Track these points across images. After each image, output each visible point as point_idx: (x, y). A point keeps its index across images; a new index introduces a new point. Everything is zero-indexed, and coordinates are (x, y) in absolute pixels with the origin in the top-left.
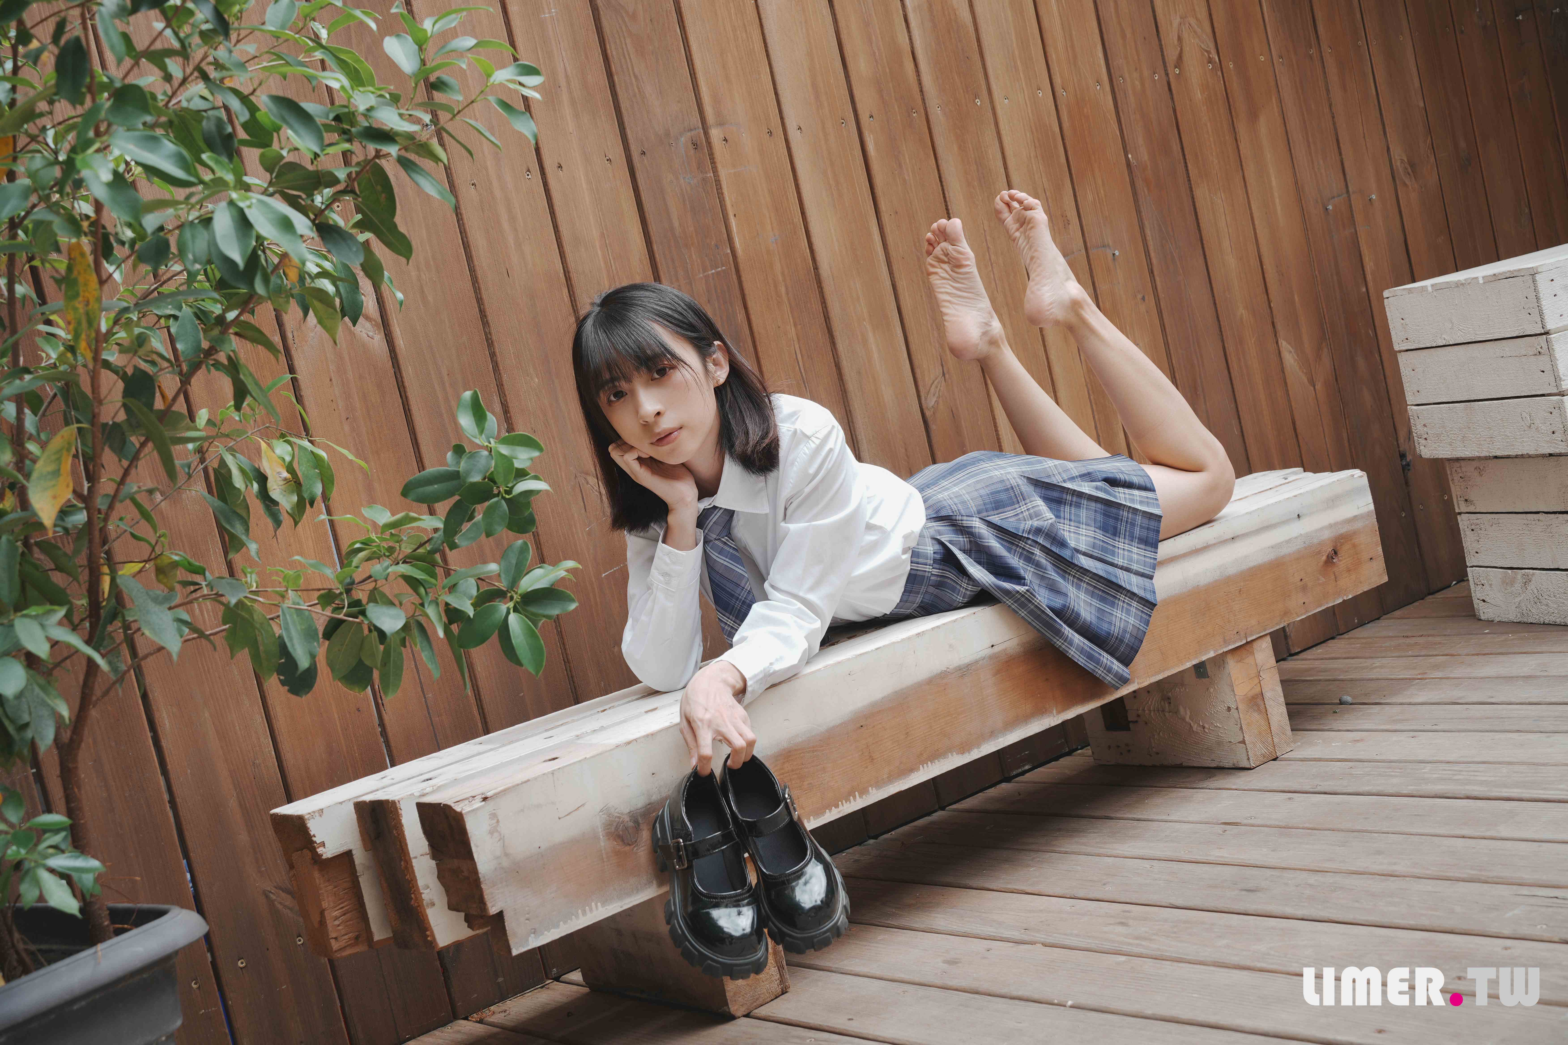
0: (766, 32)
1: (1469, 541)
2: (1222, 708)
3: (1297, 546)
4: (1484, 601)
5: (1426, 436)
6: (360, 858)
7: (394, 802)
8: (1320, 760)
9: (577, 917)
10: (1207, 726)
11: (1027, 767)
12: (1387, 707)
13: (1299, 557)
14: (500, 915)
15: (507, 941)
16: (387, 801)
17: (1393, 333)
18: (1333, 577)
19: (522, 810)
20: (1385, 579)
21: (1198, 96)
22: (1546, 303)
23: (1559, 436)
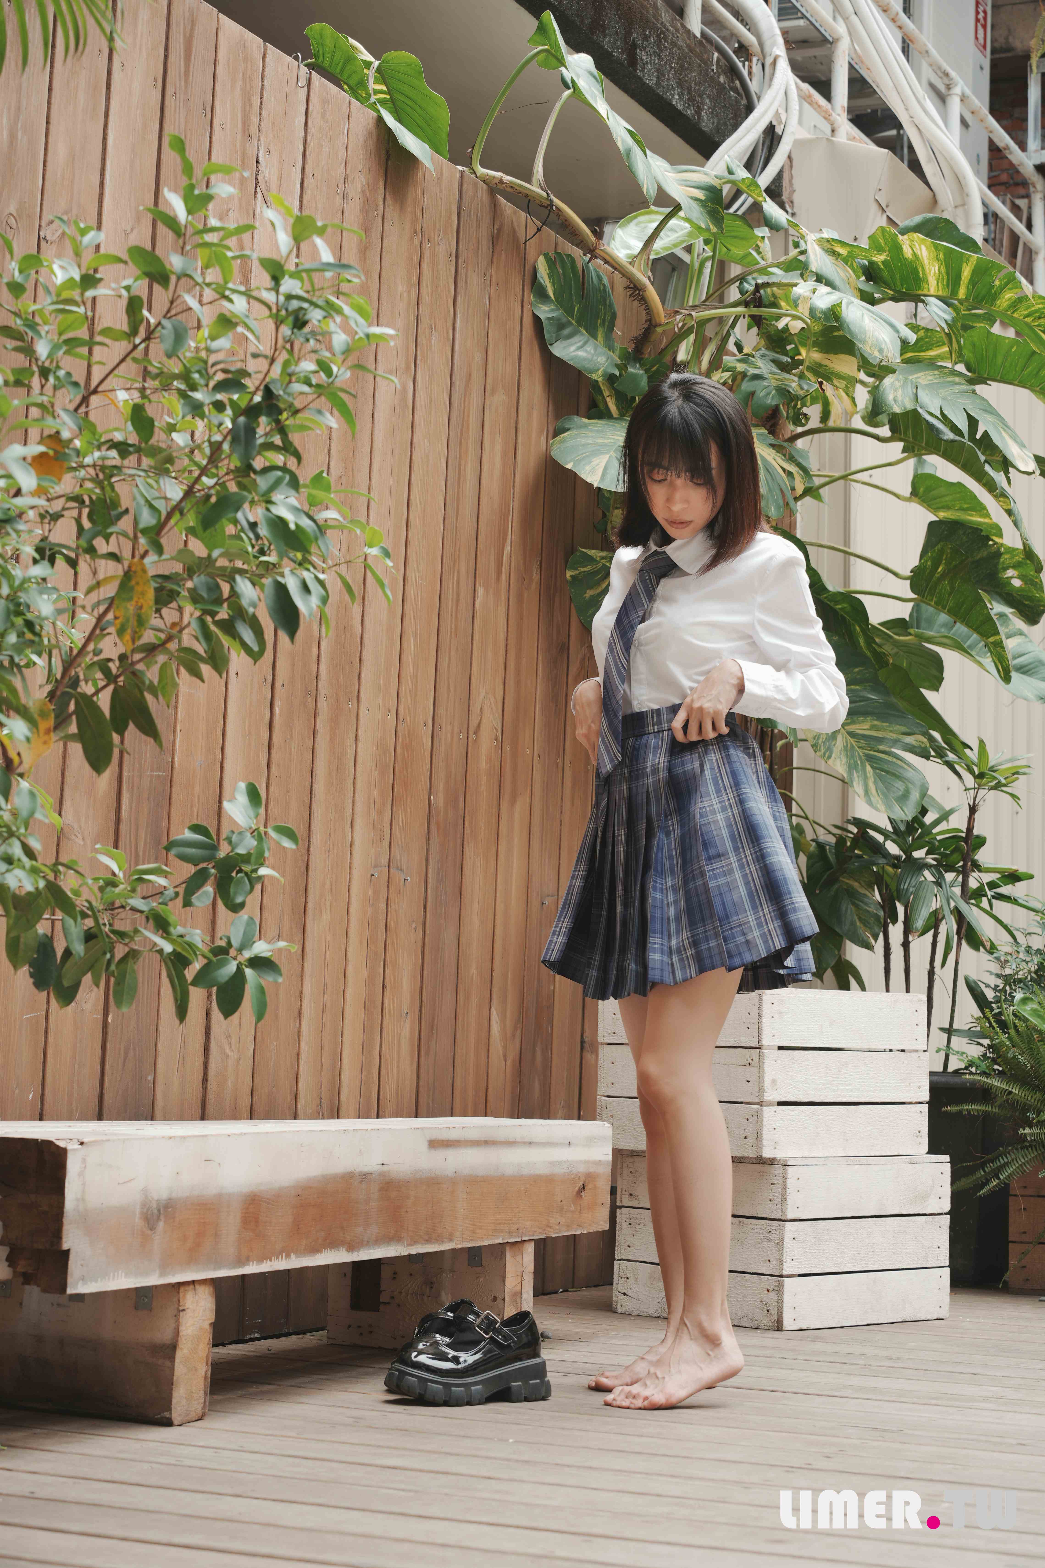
1: (623, 1235)
2: (487, 1297)
3: (566, 1168)
4: (625, 1294)
9: (109, 1278)
13: (563, 1180)
15: (65, 1279)
17: (600, 1025)
18: (579, 1208)
19: (100, 1165)
20: (607, 1226)
21: (483, 765)
22: (766, 1021)
23: (751, 1141)
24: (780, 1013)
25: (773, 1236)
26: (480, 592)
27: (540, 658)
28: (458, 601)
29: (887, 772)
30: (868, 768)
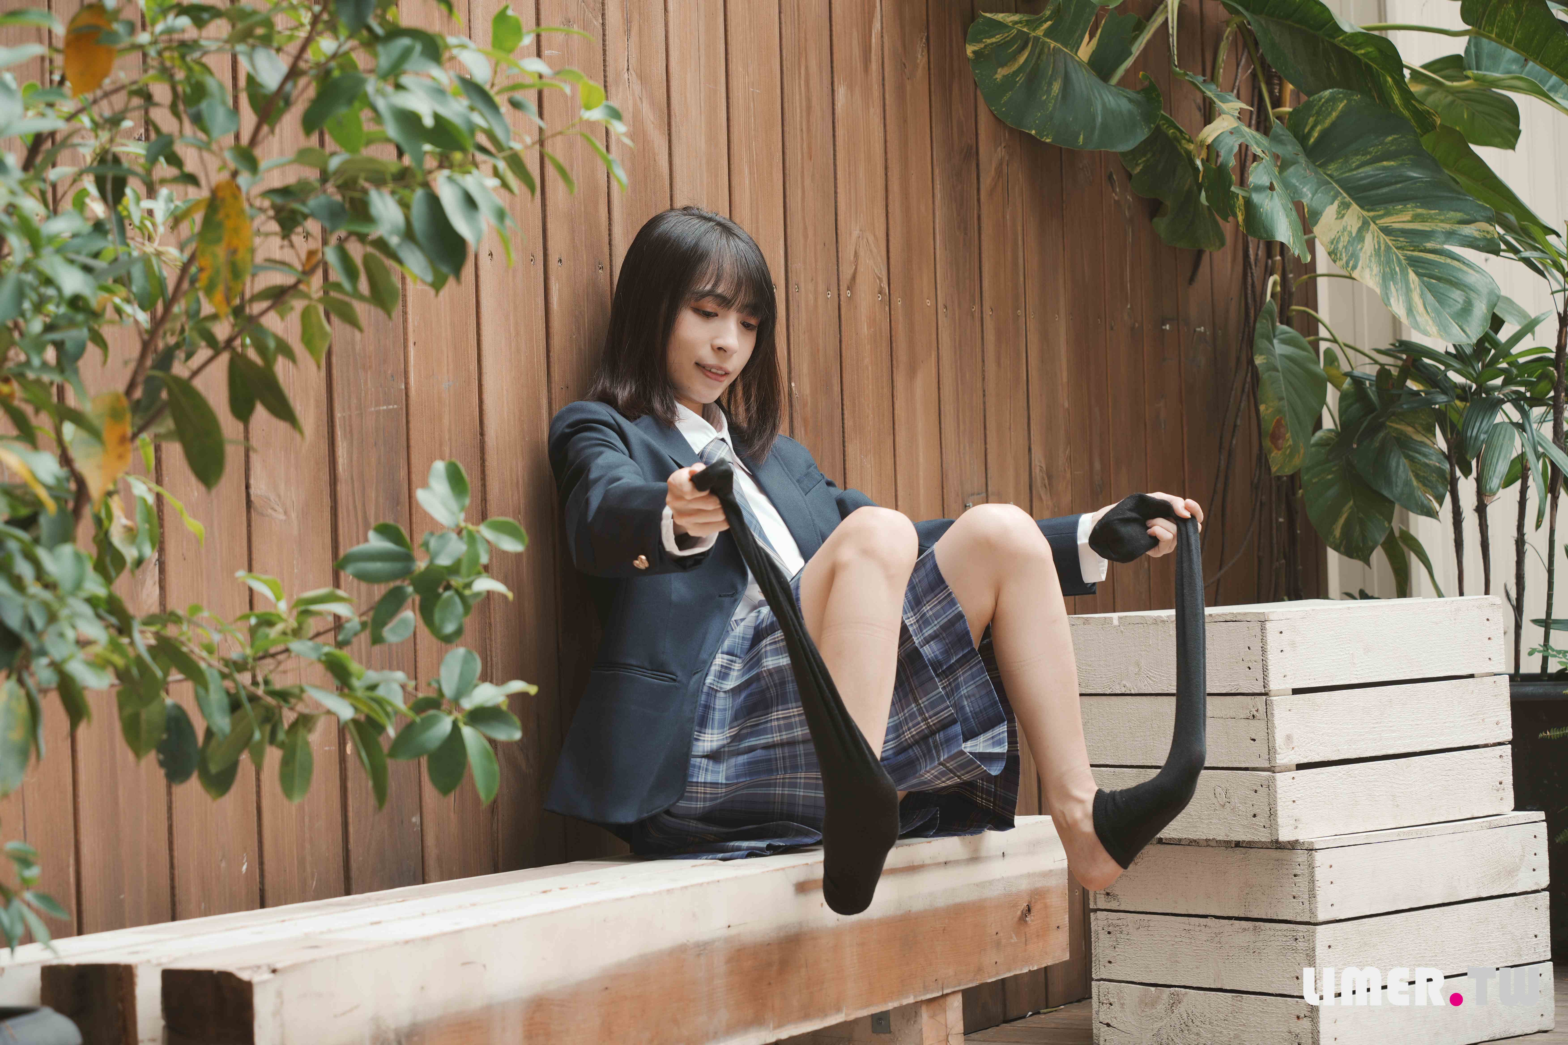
1: (1101, 947)
3: (1001, 890)
4: (1108, 1025)
7: (128, 967)
13: (999, 905)
18: (1024, 939)
19: (305, 996)
20: (1066, 957)
21: (865, 330)
22: (1273, 658)
23: (1261, 820)
24: (1293, 644)
25: (1301, 945)
26: (841, 92)
27: (937, 172)
28: (809, 108)
29: (1439, 279)
30: (1412, 276)
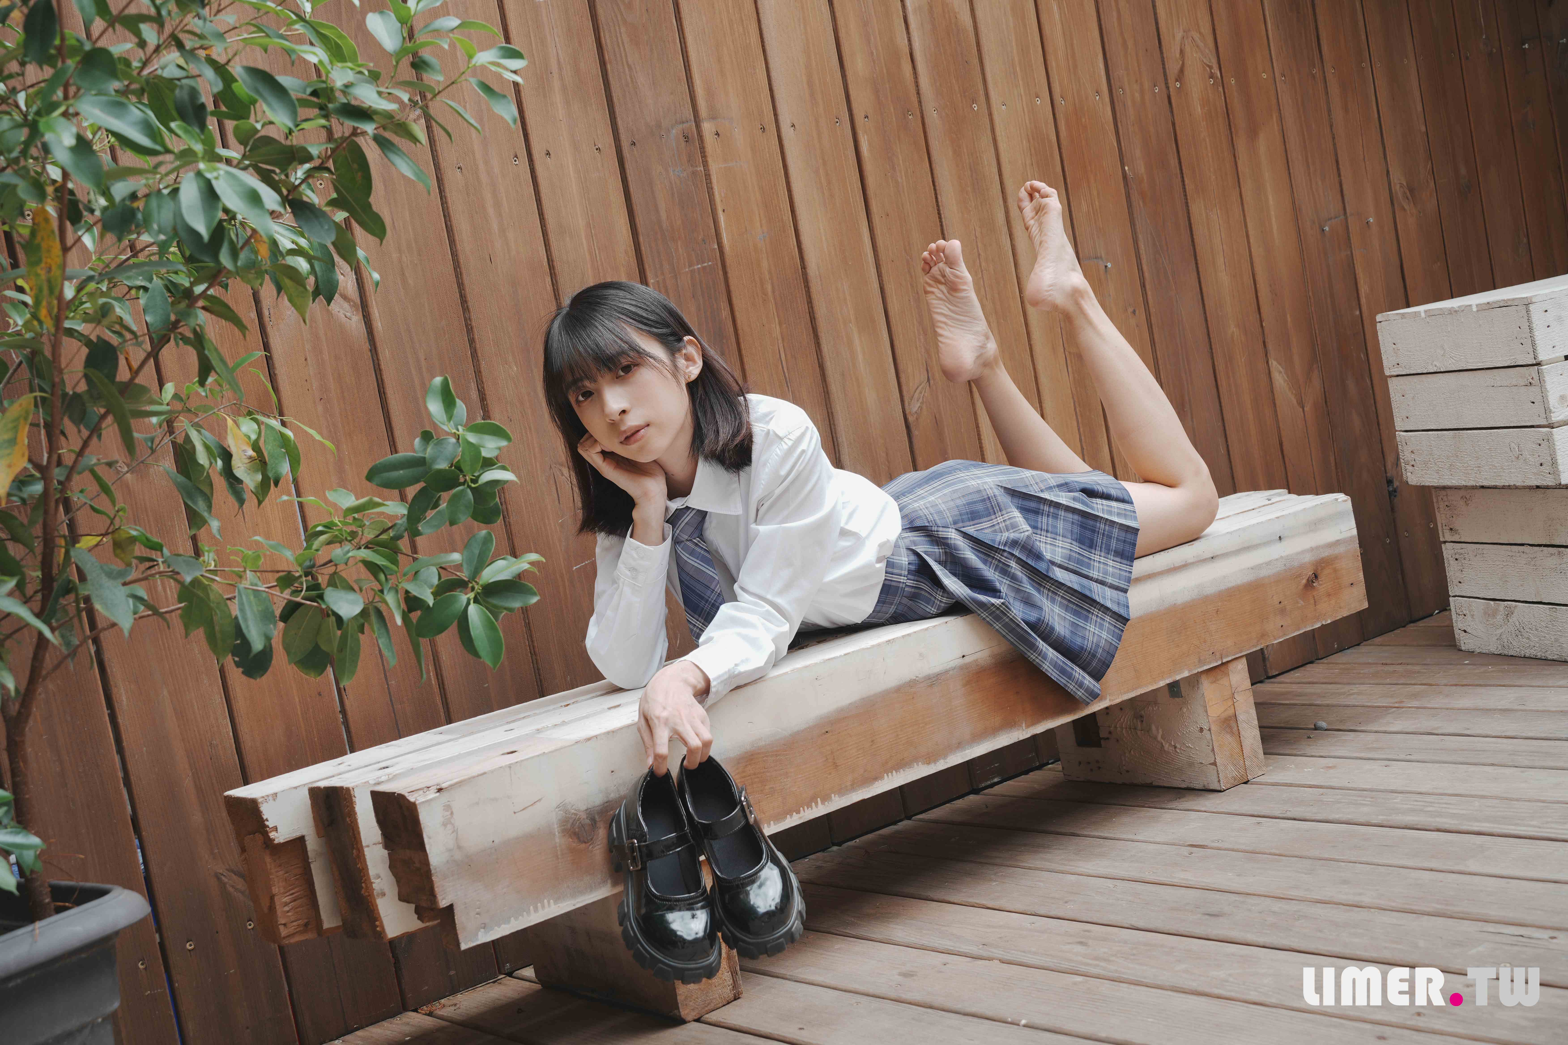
0: (763, 26)
1: (1452, 570)
2: (1194, 729)
3: (1279, 567)
4: (1465, 631)
5: (1413, 463)
6: (312, 844)
7: (348, 789)
8: (1291, 785)
9: (529, 913)
10: (1178, 746)
11: (996, 780)
12: (1362, 735)
13: (1279, 579)
14: (450, 908)
15: (456, 935)
16: (342, 788)
17: (1384, 357)
18: (1312, 601)
19: (477, 803)
20: (1366, 605)
21: (1198, 110)
22: (1540, 333)
23: (1546, 468)
24: (1559, 319)
